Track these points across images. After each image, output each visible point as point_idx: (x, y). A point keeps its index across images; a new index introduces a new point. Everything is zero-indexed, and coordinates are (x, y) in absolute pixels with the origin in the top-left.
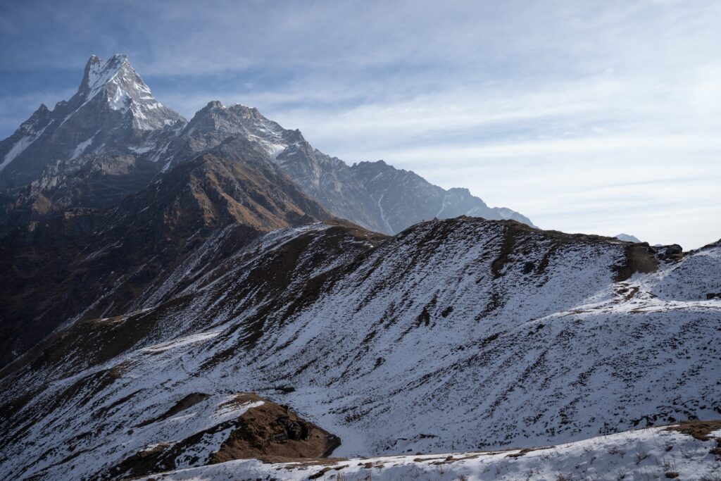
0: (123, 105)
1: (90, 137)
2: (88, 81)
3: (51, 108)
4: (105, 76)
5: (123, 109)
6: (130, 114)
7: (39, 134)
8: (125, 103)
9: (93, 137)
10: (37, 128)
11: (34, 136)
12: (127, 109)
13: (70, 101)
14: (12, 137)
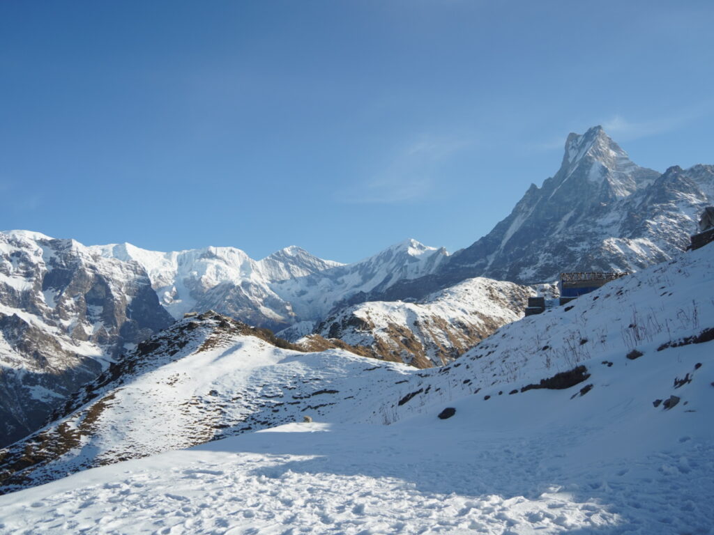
0: (599, 175)
1: (572, 209)
2: (569, 157)
3: (539, 186)
4: (583, 151)
5: (599, 179)
6: (606, 183)
7: (531, 210)
8: (601, 173)
9: (575, 209)
10: (529, 206)
11: (527, 212)
12: (603, 178)
13: (555, 176)
14: (510, 216)
